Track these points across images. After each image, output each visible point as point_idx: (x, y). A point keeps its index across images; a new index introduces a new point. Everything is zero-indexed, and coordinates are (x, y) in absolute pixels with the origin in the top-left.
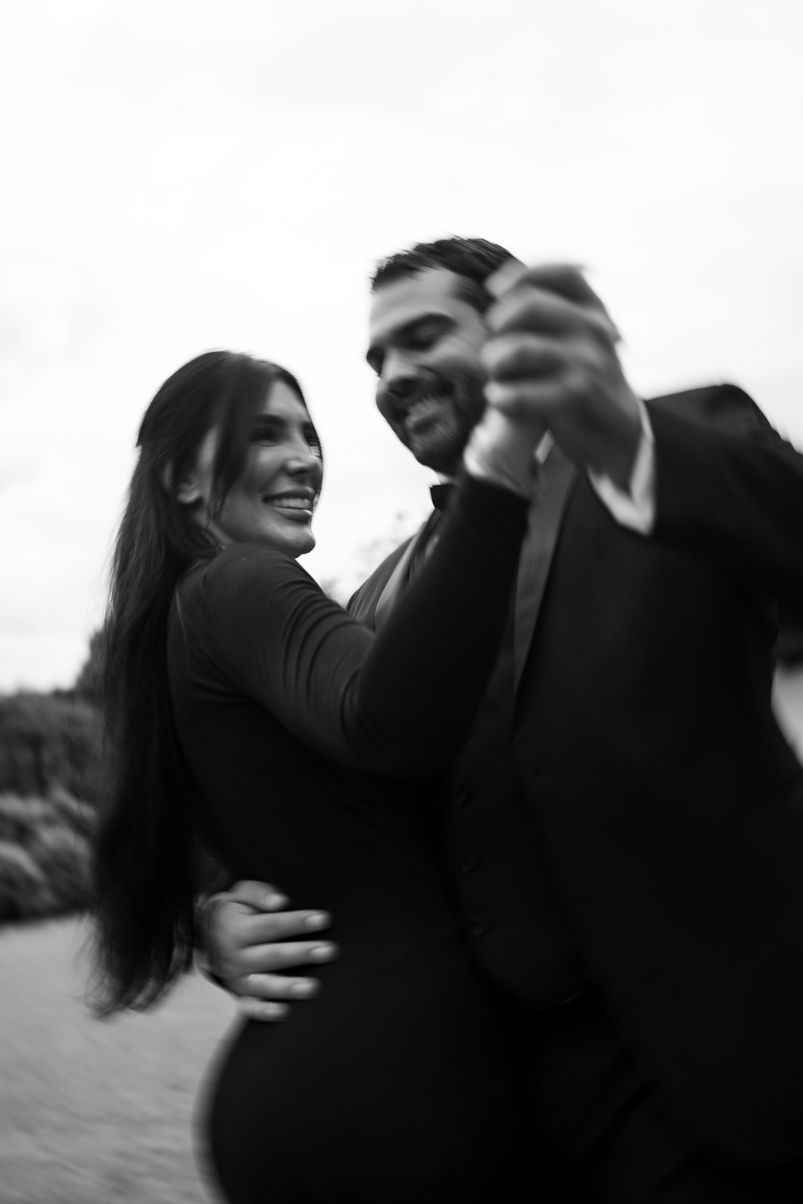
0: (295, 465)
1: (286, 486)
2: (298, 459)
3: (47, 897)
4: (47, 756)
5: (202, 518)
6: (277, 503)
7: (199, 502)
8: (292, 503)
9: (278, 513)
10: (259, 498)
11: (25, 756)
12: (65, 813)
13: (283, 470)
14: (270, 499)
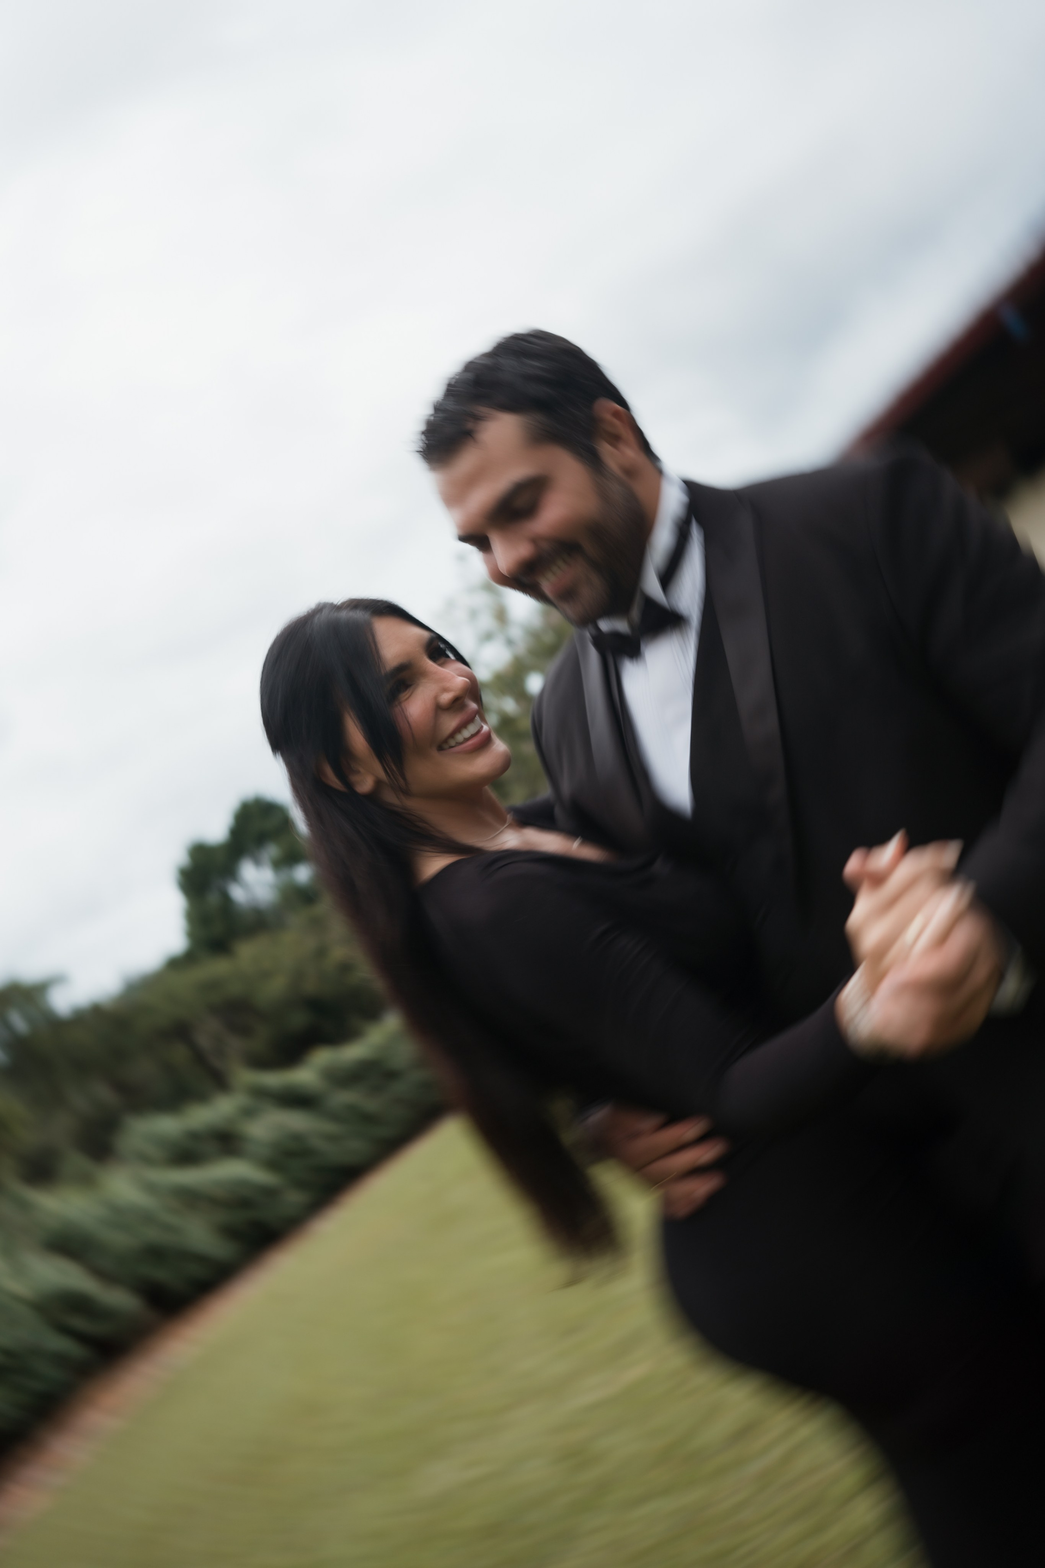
0: (446, 698)
1: (450, 723)
2: (445, 690)
3: (295, 1198)
4: (204, 1041)
5: (390, 798)
6: (452, 742)
7: (378, 783)
8: (466, 733)
9: (459, 753)
10: (434, 753)
11: (179, 1054)
12: (262, 1094)
13: (439, 709)
14: (443, 745)
